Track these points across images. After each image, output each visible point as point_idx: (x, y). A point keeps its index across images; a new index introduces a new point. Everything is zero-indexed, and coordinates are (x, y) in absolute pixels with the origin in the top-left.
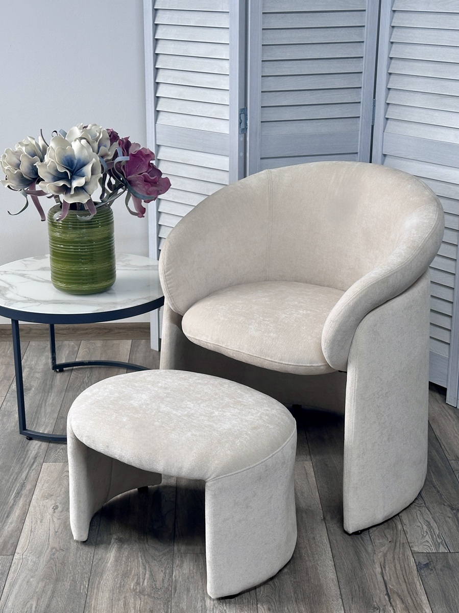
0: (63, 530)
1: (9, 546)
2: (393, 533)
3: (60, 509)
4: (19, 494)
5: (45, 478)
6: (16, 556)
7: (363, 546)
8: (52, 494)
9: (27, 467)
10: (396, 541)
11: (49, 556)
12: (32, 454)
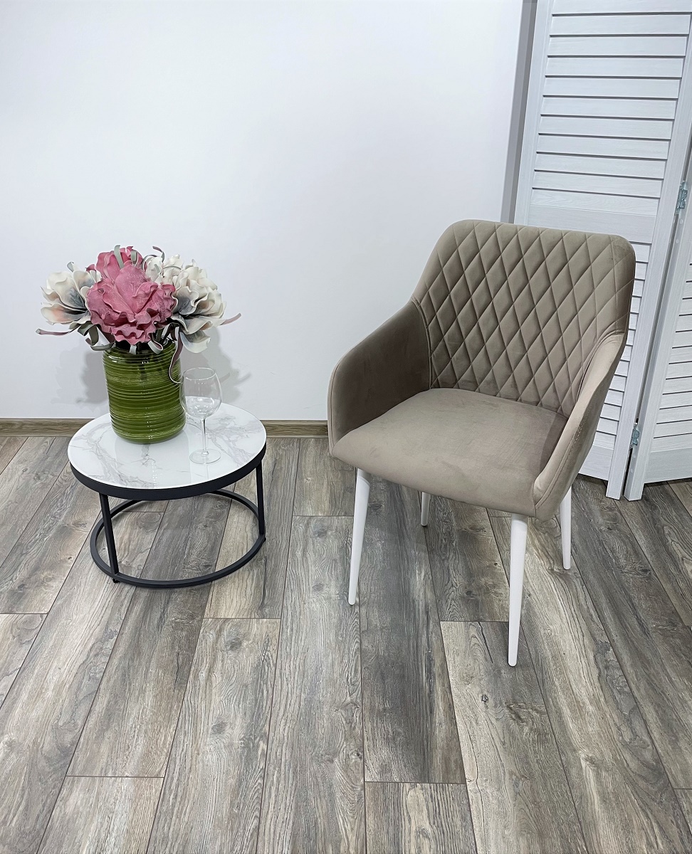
0: (511, 740)
1: (453, 766)
3: (491, 702)
4: (430, 673)
5: (452, 646)
6: (470, 786)
8: (470, 674)
9: (423, 626)
11: (512, 787)
12: (421, 606)
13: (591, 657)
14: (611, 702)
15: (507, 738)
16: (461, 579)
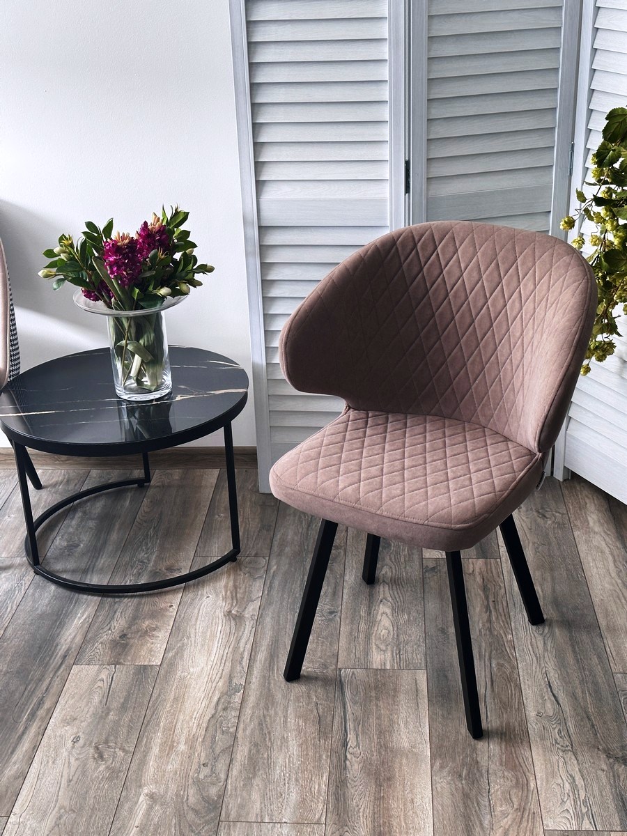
0: (80, 777)
1: (5, 802)
2: (522, 795)
3: (81, 742)
4: (33, 716)
5: (71, 690)
6: (12, 818)
7: (478, 816)
8: (75, 716)
9: (51, 672)
10: (524, 809)
11: (55, 819)
12: (62, 650)
13: (215, 699)
14: (208, 742)
15: (77, 776)
16: (123, 622)
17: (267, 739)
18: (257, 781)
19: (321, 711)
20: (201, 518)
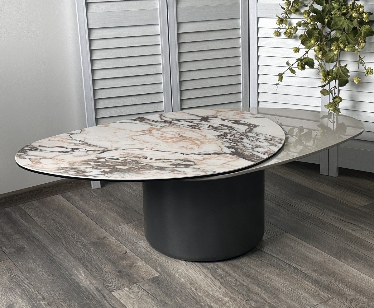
9: (102, 299)
13: (211, 276)
14: (235, 292)
16: (109, 267)
17: (260, 280)
18: (281, 296)
19: (266, 262)
20: (82, 215)
